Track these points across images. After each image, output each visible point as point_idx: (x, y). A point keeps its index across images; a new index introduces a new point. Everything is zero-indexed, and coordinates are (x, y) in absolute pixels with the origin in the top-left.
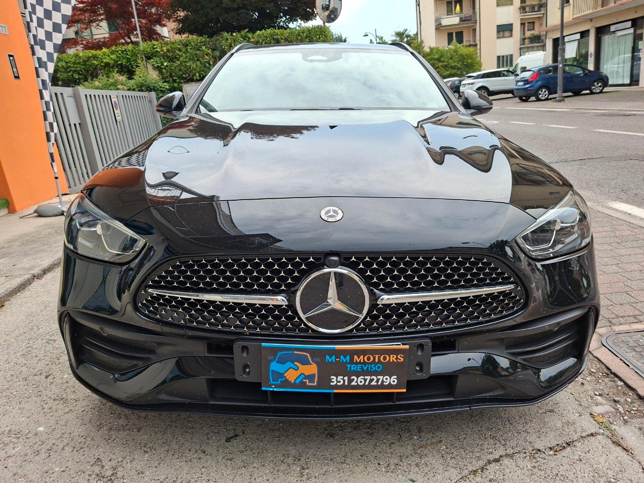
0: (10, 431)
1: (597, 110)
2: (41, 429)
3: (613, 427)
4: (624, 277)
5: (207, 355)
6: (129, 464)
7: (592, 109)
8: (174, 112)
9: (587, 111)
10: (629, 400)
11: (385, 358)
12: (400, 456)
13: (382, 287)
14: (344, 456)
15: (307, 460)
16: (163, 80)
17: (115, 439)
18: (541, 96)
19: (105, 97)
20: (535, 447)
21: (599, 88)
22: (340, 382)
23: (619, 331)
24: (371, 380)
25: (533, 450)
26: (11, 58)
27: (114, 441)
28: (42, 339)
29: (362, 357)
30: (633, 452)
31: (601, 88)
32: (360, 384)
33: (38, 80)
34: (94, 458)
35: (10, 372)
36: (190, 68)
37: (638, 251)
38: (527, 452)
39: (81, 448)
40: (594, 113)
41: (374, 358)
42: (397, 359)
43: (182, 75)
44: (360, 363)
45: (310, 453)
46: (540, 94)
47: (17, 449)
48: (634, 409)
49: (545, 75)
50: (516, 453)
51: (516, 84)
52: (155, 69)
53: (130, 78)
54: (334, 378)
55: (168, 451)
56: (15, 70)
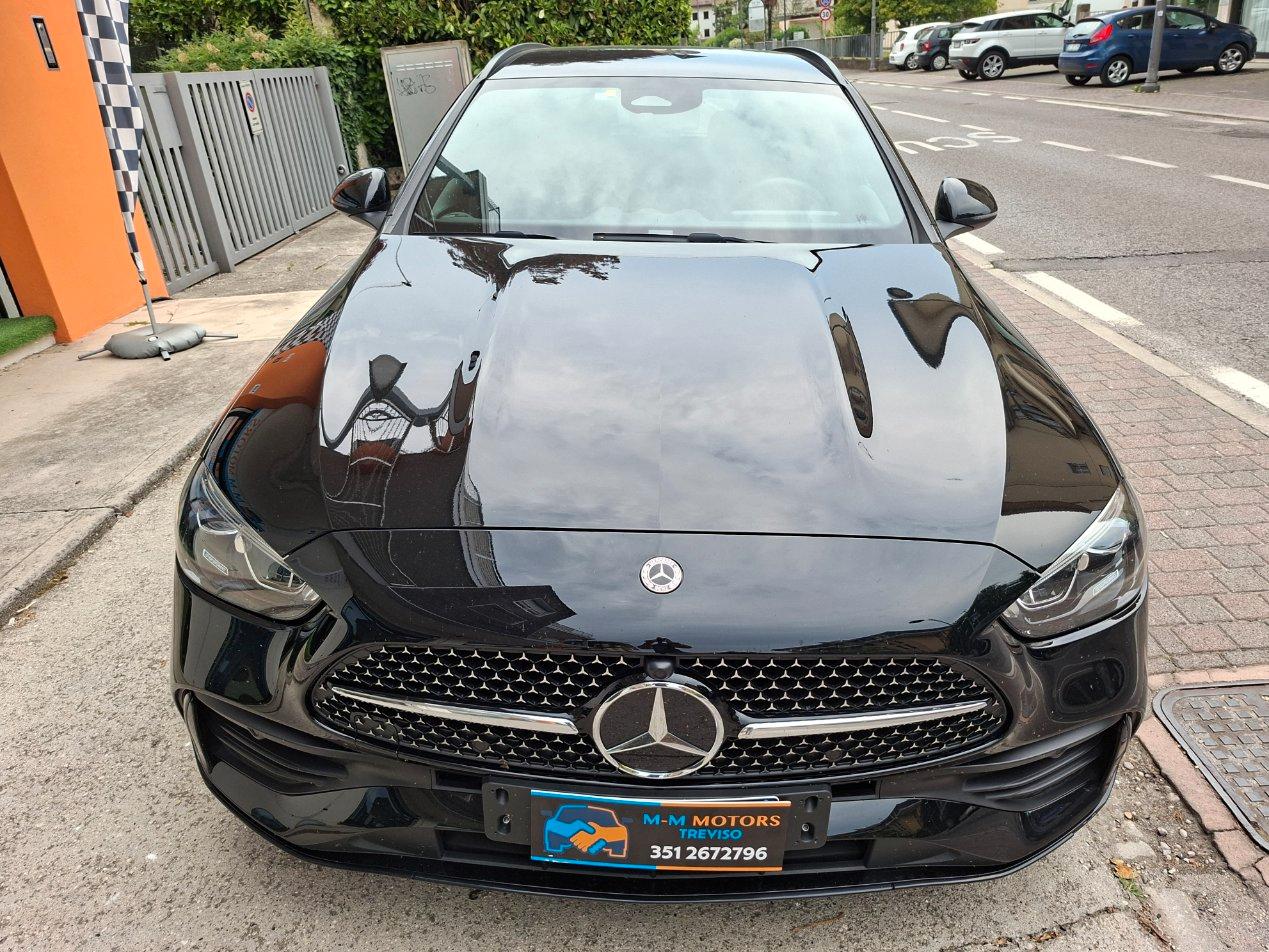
0: (99, 858)
1: (1224, 117)
2: (152, 857)
3: (1148, 890)
4: (1215, 557)
5: (436, 787)
6: (305, 939)
7: (1214, 116)
8: (369, 214)
9: (1202, 120)
10: (1184, 833)
11: (747, 821)
12: (768, 943)
13: (747, 708)
14: (672, 939)
15: (607, 944)
16: (343, 40)
17: (279, 885)
18: (1112, 75)
19: (227, 86)
20: (1003, 934)
21: (1234, 62)
22: (666, 854)
23: (1187, 684)
24: (722, 853)
25: (999, 939)
26: (39, 25)
27: (277, 887)
28: (141, 659)
29: (707, 818)
30: (1174, 947)
31: (1239, 62)
32: (701, 857)
33: (96, 89)
34: (247, 923)
35: (91, 732)
36: (396, 15)
37: (1251, 496)
38: (988, 941)
39: (223, 901)
40: (1217, 125)
41: (729, 821)
42: (768, 822)
43: (379, 29)
44: (703, 827)
45: (614, 929)
46: (1111, 72)
47: (113, 898)
48: (1190, 853)
49: (1125, 31)
50: (969, 944)
51: (1065, 48)
52: (325, 16)
53: (276, 35)
54: (657, 849)
55: (370, 913)
56: (48, 49)
